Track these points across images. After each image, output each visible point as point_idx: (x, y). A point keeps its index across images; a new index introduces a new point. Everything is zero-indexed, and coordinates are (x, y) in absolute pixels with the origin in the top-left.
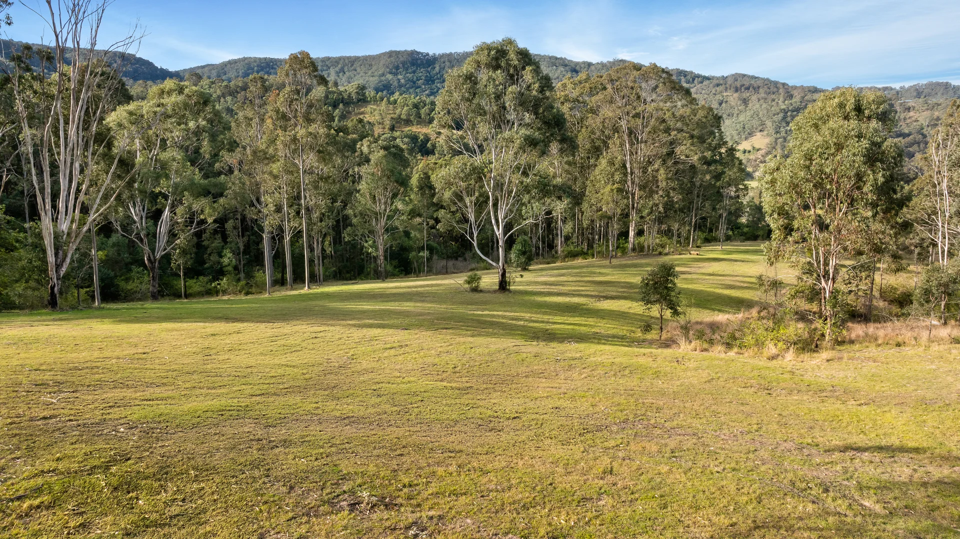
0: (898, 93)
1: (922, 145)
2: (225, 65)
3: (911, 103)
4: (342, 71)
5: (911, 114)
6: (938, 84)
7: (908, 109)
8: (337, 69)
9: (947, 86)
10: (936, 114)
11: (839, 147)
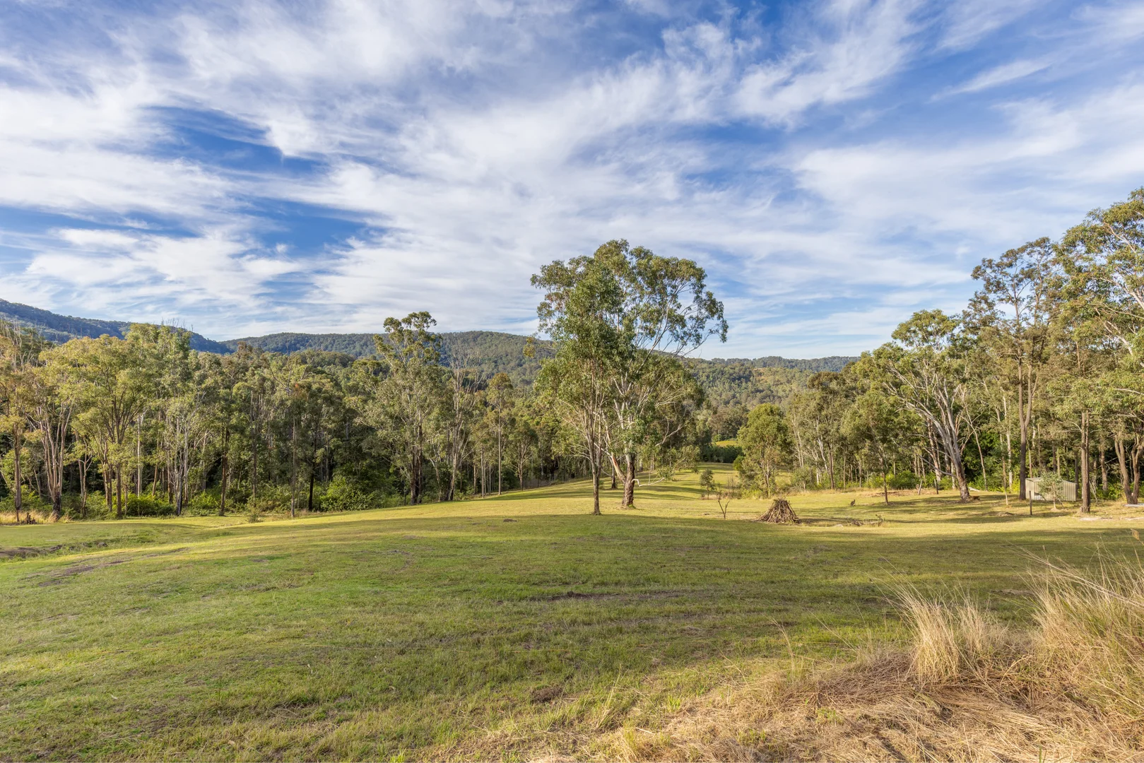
0: (752, 363)
1: (771, 398)
2: (266, 338)
3: (761, 370)
4: (365, 344)
5: (763, 377)
6: (775, 358)
7: (760, 374)
8: (362, 343)
9: (780, 359)
10: (777, 378)
11: (768, 425)
